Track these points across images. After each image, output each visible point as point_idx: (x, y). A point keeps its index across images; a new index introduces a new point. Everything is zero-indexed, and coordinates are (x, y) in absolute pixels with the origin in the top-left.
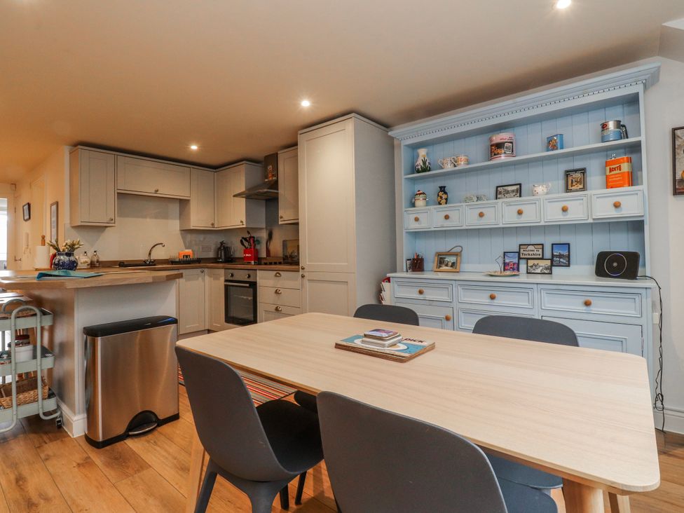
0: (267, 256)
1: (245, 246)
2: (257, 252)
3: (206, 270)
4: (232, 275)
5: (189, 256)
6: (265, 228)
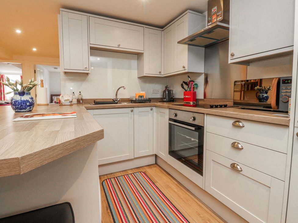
0: (204, 98)
1: (185, 89)
2: (194, 94)
3: (154, 108)
4: (176, 115)
5: (143, 96)
6: (204, 72)
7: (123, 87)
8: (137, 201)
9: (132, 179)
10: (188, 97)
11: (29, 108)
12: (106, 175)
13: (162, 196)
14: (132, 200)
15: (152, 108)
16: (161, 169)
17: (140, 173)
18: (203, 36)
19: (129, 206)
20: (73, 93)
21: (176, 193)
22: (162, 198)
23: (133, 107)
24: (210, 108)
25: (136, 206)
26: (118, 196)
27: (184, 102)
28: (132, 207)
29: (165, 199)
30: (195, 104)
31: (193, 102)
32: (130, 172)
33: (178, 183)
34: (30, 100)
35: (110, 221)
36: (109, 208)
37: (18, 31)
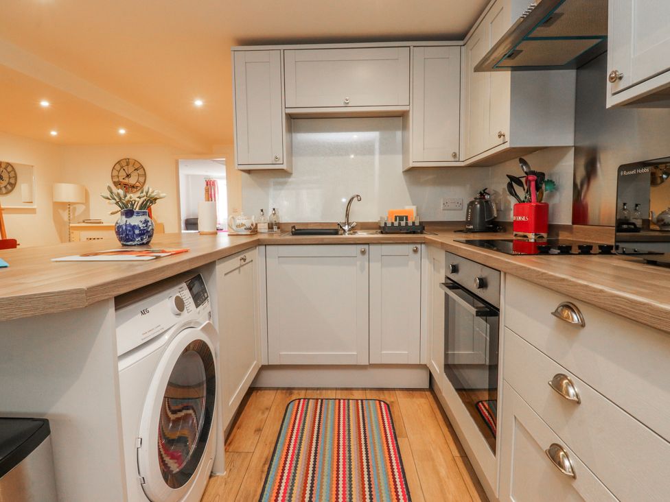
1: (517, 198)
5: (407, 217)
6: (573, 145)
7: (358, 196)
8: (332, 468)
9: (351, 414)
10: (523, 219)
11: (139, 239)
12: (307, 389)
13: (397, 476)
14: (324, 460)
15: (419, 246)
16: (435, 406)
17: (378, 402)
18: (532, 35)
19: (310, 472)
20: (262, 211)
21: (440, 480)
22: (395, 482)
23: (368, 244)
24: (600, 253)
25: (322, 478)
26: (301, 443)
27: (515, 233)
28: (313, 477)
29: (399, 487)
30: (545, 240)
31: (536, 235)
32: (358, 395)
33: (462, 457)
34: (141, 225)
35: (256, 491)
36: (269, 463)
37: (199, 103)
